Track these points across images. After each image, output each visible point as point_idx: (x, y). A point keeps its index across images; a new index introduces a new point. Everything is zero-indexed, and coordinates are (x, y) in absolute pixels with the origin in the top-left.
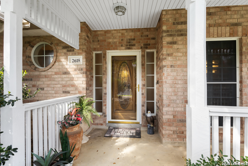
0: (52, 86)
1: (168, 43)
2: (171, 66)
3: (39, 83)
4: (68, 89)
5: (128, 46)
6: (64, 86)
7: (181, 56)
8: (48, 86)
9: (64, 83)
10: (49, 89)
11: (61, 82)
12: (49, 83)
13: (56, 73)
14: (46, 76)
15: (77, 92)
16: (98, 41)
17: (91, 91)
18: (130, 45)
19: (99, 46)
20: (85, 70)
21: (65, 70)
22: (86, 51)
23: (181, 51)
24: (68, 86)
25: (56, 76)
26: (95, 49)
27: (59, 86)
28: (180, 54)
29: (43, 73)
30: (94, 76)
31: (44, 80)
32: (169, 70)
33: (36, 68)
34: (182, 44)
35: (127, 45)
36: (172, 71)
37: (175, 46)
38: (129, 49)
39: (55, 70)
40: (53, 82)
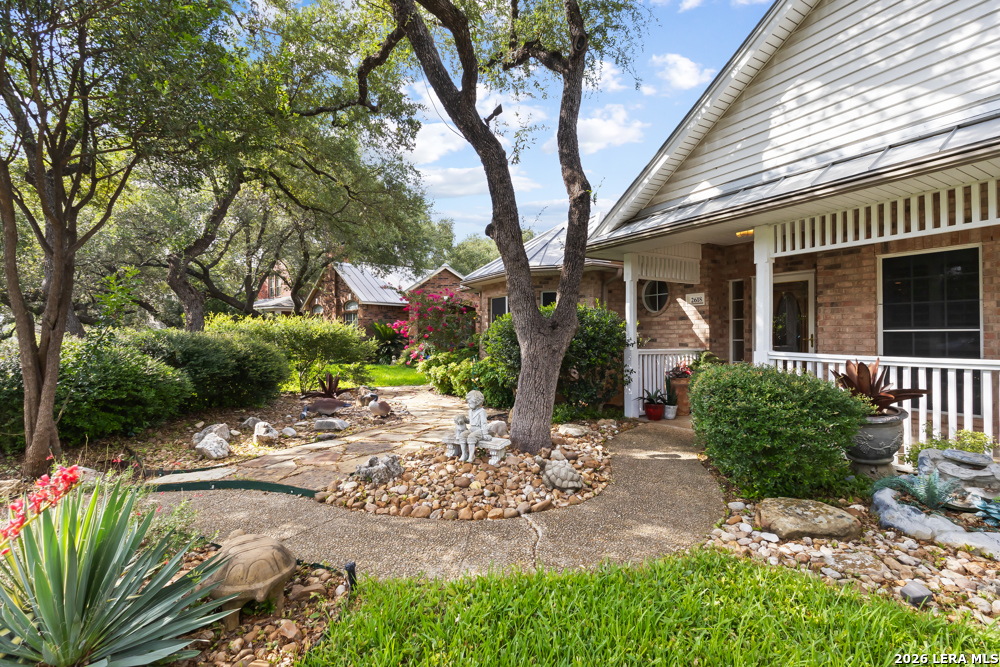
0: (666, 336)
1: (827, 268)
2: (832, 304)
3: (651, 332)
4: (686, 340)
5: (789, 266)
6: (681, 336)
7: (851, 287)
8: (662, 336)
9: (680, 331)
10: (663, 340)
11: (677, 331)
12: (662, 332)
13: (671, 319)
14: (659, 323)
15: (698, 345)
16: (736, 262)
17: (725, 345)
18: (791, 264)
19: (736, 271)
20: (708, 313)
21: (682, 315)
22: (709, 286)
23: (851, 278)
24: (686, 336)
25: (671, 323)
26: (731, 277)
27: (675, 336)
28: (848, 284)
29: (656, 319)
30: (731, 320)
31: (657, 328)
32: (828, 310)
33: (648, 312)
34: (852, 267)
35: (787, 264)
36: (832, 312)
37: (839, 272)
38: (790, 270)
39: (670, 315)
40: (668, 331)
